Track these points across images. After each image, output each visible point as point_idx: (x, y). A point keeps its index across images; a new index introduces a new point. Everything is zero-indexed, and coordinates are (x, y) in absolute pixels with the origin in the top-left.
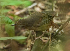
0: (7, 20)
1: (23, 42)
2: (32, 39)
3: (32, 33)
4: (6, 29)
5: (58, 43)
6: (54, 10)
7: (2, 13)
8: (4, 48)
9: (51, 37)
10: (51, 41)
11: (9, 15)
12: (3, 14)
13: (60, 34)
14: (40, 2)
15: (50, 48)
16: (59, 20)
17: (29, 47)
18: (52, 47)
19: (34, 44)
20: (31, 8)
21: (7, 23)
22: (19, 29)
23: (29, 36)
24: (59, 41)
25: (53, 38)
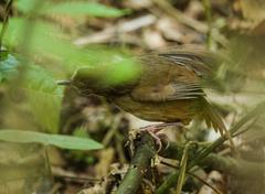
3: (123, 125)
5: (209, 181)
9: (188, 161)
14: (169, 14)
17: (103, 180)
20: (129, 33)
23: (109, 136)
24: (215, 175)
25: (192, 163)
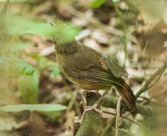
0: (23, 67)
1: (58, 118)
2: (78, 110)
3: (78, 97)
4: (20, 87)
5: (135, 121)
6: (129, 47)
7: (12, 50)
8: (14, 130)
9: (121, 108)
10: (120, 116)
11: (28, 55)
12: (14, 54)
13: (140, 102)
14: (98, 28)
15: (117, 132)
16: (140, 69)
17: (70, 128)
18: (122, 130)
19: (81, 121)
21: (23, 74)
22: (49, 87)
23: (71, 104)
24: (139, 116)
25: (123, 109)
